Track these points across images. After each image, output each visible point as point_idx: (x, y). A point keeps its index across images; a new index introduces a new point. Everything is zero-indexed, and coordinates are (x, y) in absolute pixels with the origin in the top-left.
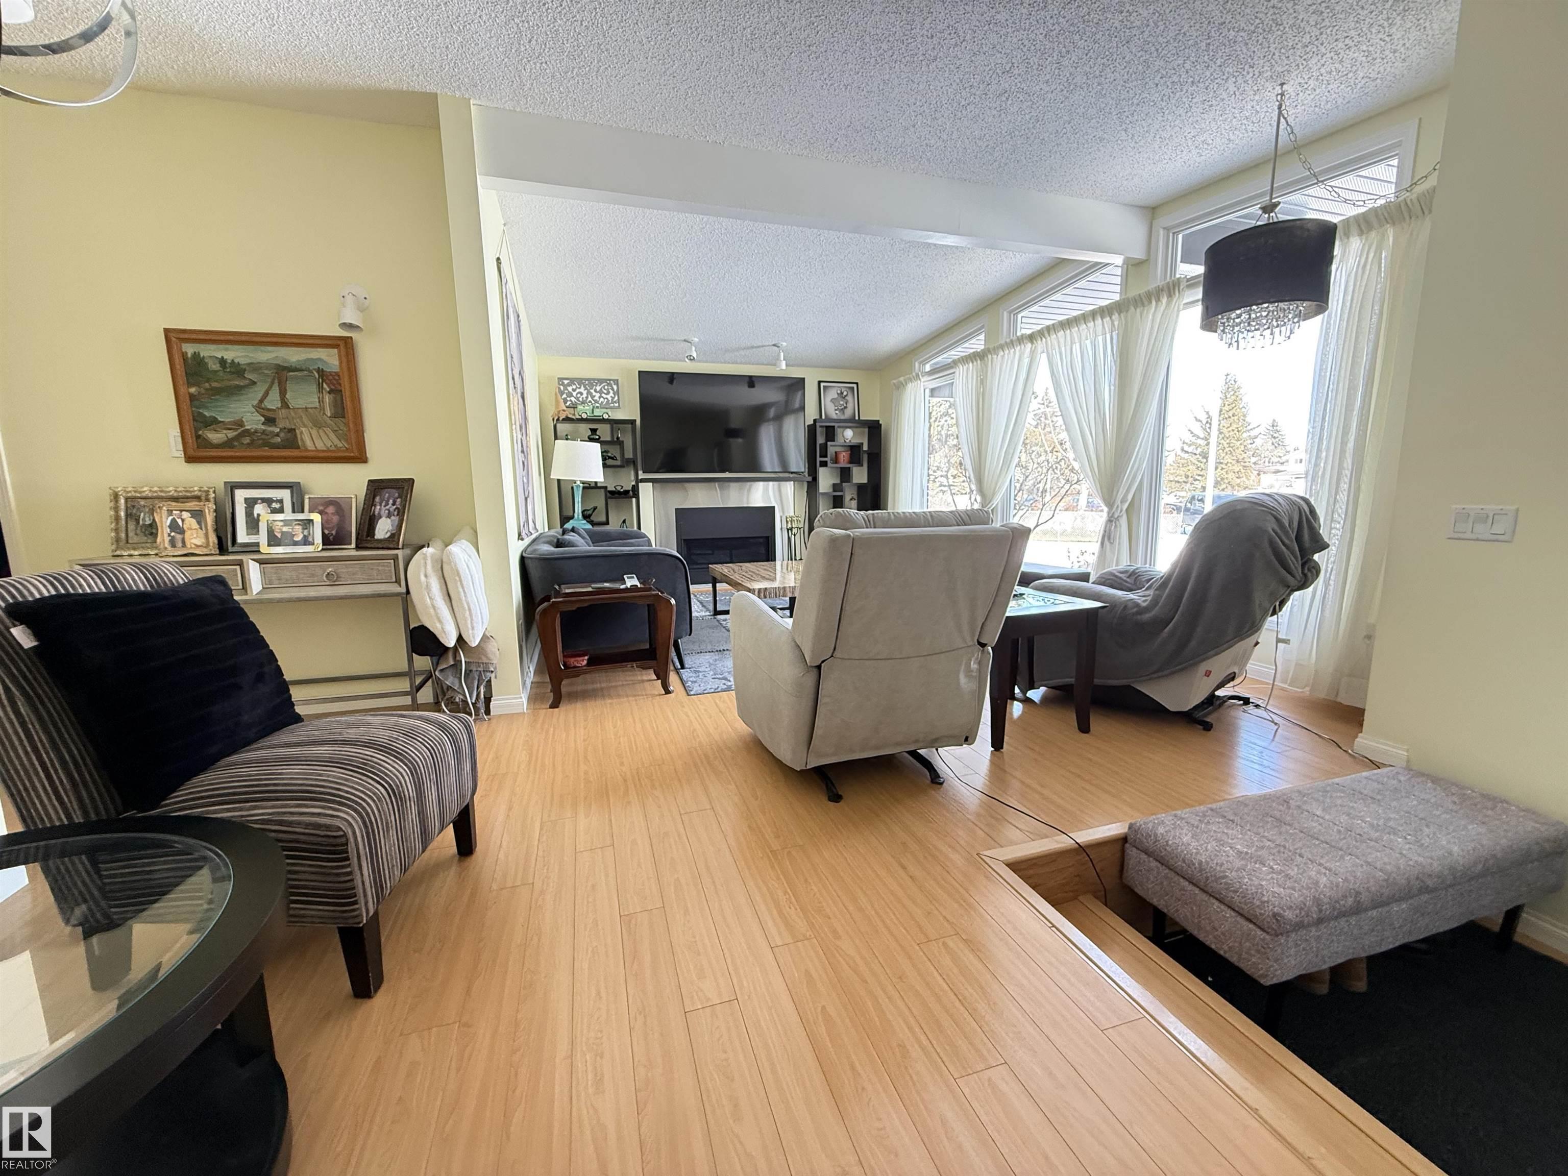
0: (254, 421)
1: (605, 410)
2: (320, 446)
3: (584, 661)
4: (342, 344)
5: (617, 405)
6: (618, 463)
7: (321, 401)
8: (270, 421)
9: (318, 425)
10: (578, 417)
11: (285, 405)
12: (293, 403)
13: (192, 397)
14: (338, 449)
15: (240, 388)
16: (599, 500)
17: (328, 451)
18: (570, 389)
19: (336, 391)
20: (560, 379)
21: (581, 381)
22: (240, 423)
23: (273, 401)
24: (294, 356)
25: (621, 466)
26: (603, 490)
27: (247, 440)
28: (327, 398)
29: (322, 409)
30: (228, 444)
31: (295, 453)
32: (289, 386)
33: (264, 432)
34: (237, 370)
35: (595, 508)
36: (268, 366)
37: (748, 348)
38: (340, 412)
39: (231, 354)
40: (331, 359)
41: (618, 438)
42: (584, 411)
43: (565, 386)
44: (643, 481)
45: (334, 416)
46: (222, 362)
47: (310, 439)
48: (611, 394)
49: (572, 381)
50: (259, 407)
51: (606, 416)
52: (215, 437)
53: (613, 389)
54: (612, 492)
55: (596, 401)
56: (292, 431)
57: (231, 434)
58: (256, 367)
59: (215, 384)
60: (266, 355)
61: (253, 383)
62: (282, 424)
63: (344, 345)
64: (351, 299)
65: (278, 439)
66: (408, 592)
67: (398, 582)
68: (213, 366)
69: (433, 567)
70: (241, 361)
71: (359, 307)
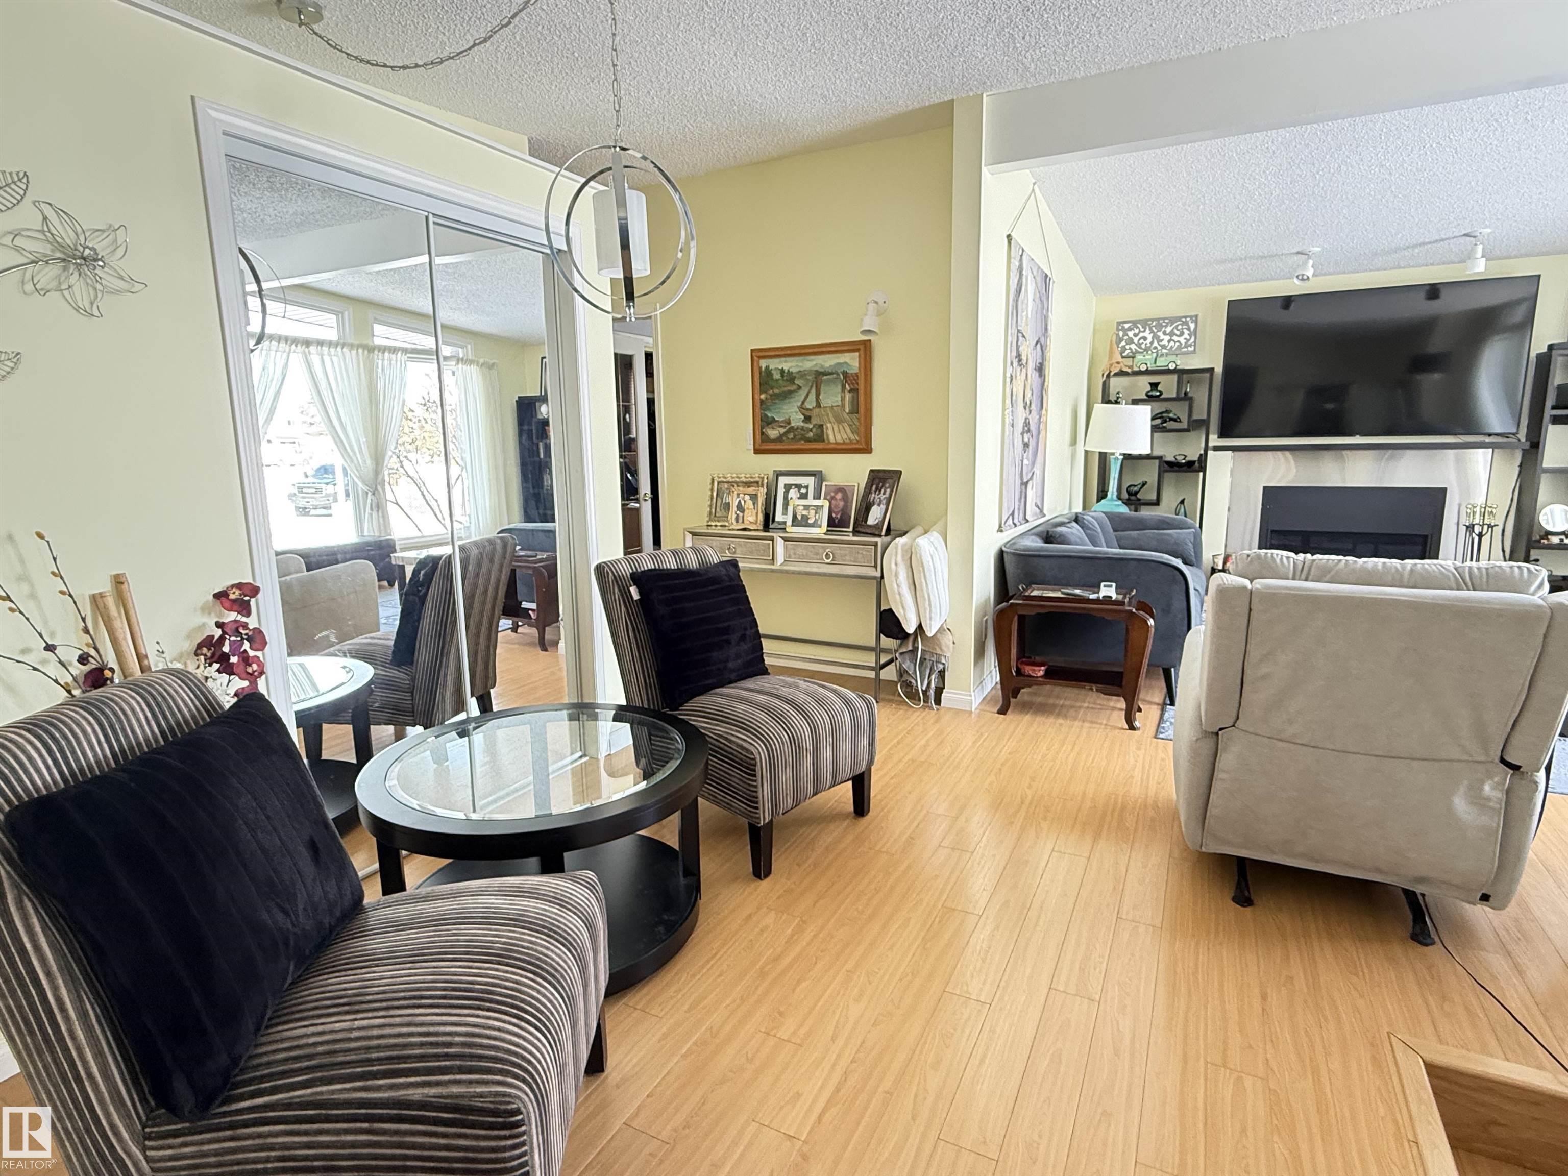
0: (797, 420)
1: (1173, 358)
2: (839, 439)
3: (1041, 672)
4: (862, 347)
5: (1191, 349)
6: (1184, 425)
7: (843, 399)
8: (807, 419)
9: (839, 421)
10: (1136, 369)
11: (818, 405)
12: (824, 403)
13: (762, 402)
14: (851, 442)
15: (791, 392)
16: (1151, 474)
17: (844, 443)
18: (1131, 334)
19: (855, 391)
20: (1119, 323)
21: (1145, 323)
22: (788, 422)
23: (811, 404)
24: (828, 362)
25: (1187, 430)
26: (1157, 462)
27: (791, 436)
28: (848, 396)
29: (843, 406)
30: (779, 439)
31: (820, 446)
32: (823, 388)
33: (802, 429)
34: (789, 377)
35: (1144, 484)
36: (810, 372)
37: (1415, 246)
38: (855, 410)
39: (790, 365)
40: (852, 361)
41: (1186, 394)
42: (1144, 361)
43: (1125, 331)
44: (1216, 449)
45: (851, 413)
46: (782, 371)
47: (833, 433)
48: (1186, 336)
49: (1135, 323)
50: (802, 408)
51: (1172, 366)
52: (773, 433)
53: (1189, 329)
54: (1170, 464)
55: (1164, 347)
56: (821, 426)
57: (782, 430)
58: (802, 374)
59: (776, 391)
60: (811, 364)
61: (799, 388)
62: (815, 421)
63: (864, 348)
64: (872, 306)
65: (811, 434)
66: (882, 577)
67: (875, 567)
68: (777, 376)
69: (903, 556)
70: (794, 370)
71: (879, 314)
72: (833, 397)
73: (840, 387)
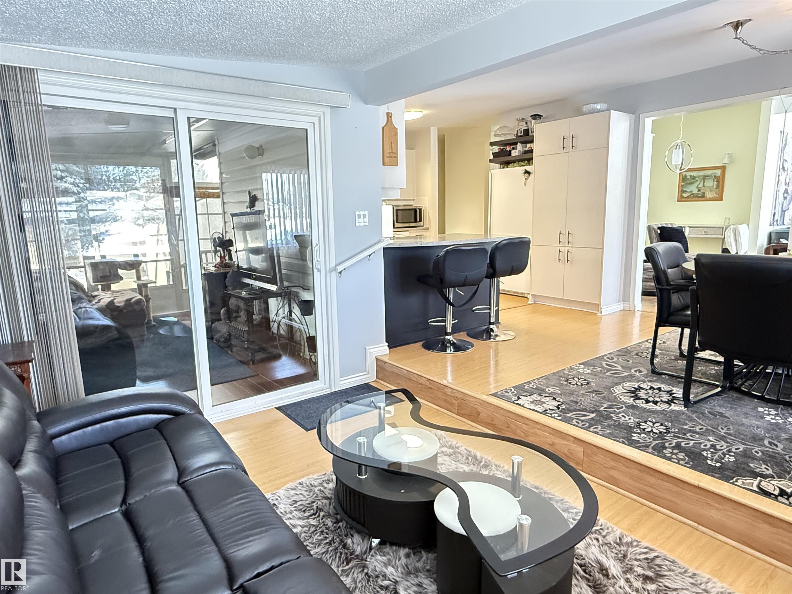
0: (695, 191)
2: (711, 196)
4: (722, 168)
7: (714, 184)
8: (699, 190)
9: (711, 191)
11: (704, 186)
12: (705, 186)
13: (682, 185)
14: (715, 197)
15: (693, 182)
17: (713, 198)
19: (718, 181)
22: (692, 191)
23: (701, 186)
24: (709, 172)
27: (692, 196)
28: (715, 183)
29: (713, 186)
30: (688, 197)
31: (704, 199)
32: (706, 180)
33: (697, 194)
34: (694, 178)
36: (701, 176)
38: (718, 187)
39: (694, 174)
40: (718, 172)
45: (716, 188)
46: (691, 176)
47: (709, 195)
50: (697, 187)
52: (685, 195)
56: (704, 193)
57: (689, 194)
58: (698, 177)
59: (688, 182)
60: (702, 173)
61: (697, 181)
62: (702, 191)
63: (723, 168)
64: (727, 155)
65: (700, 195)
66: (724, 238)
67: (722, 235)
68: (689, 177)
69: (733, 231)
70: (695, 175)
71: (729, 157)
72: (710, 183)
73: (712, 180)
